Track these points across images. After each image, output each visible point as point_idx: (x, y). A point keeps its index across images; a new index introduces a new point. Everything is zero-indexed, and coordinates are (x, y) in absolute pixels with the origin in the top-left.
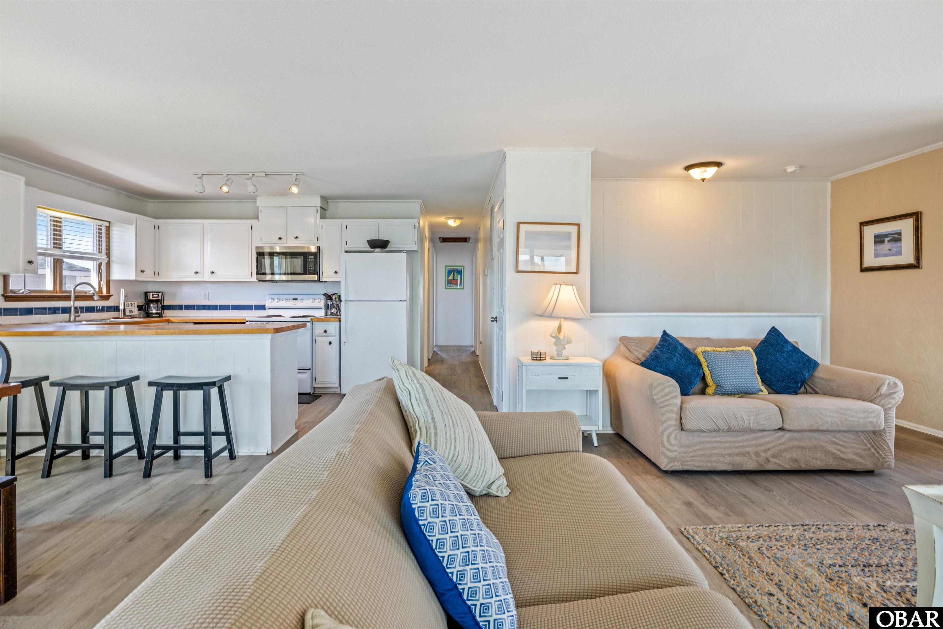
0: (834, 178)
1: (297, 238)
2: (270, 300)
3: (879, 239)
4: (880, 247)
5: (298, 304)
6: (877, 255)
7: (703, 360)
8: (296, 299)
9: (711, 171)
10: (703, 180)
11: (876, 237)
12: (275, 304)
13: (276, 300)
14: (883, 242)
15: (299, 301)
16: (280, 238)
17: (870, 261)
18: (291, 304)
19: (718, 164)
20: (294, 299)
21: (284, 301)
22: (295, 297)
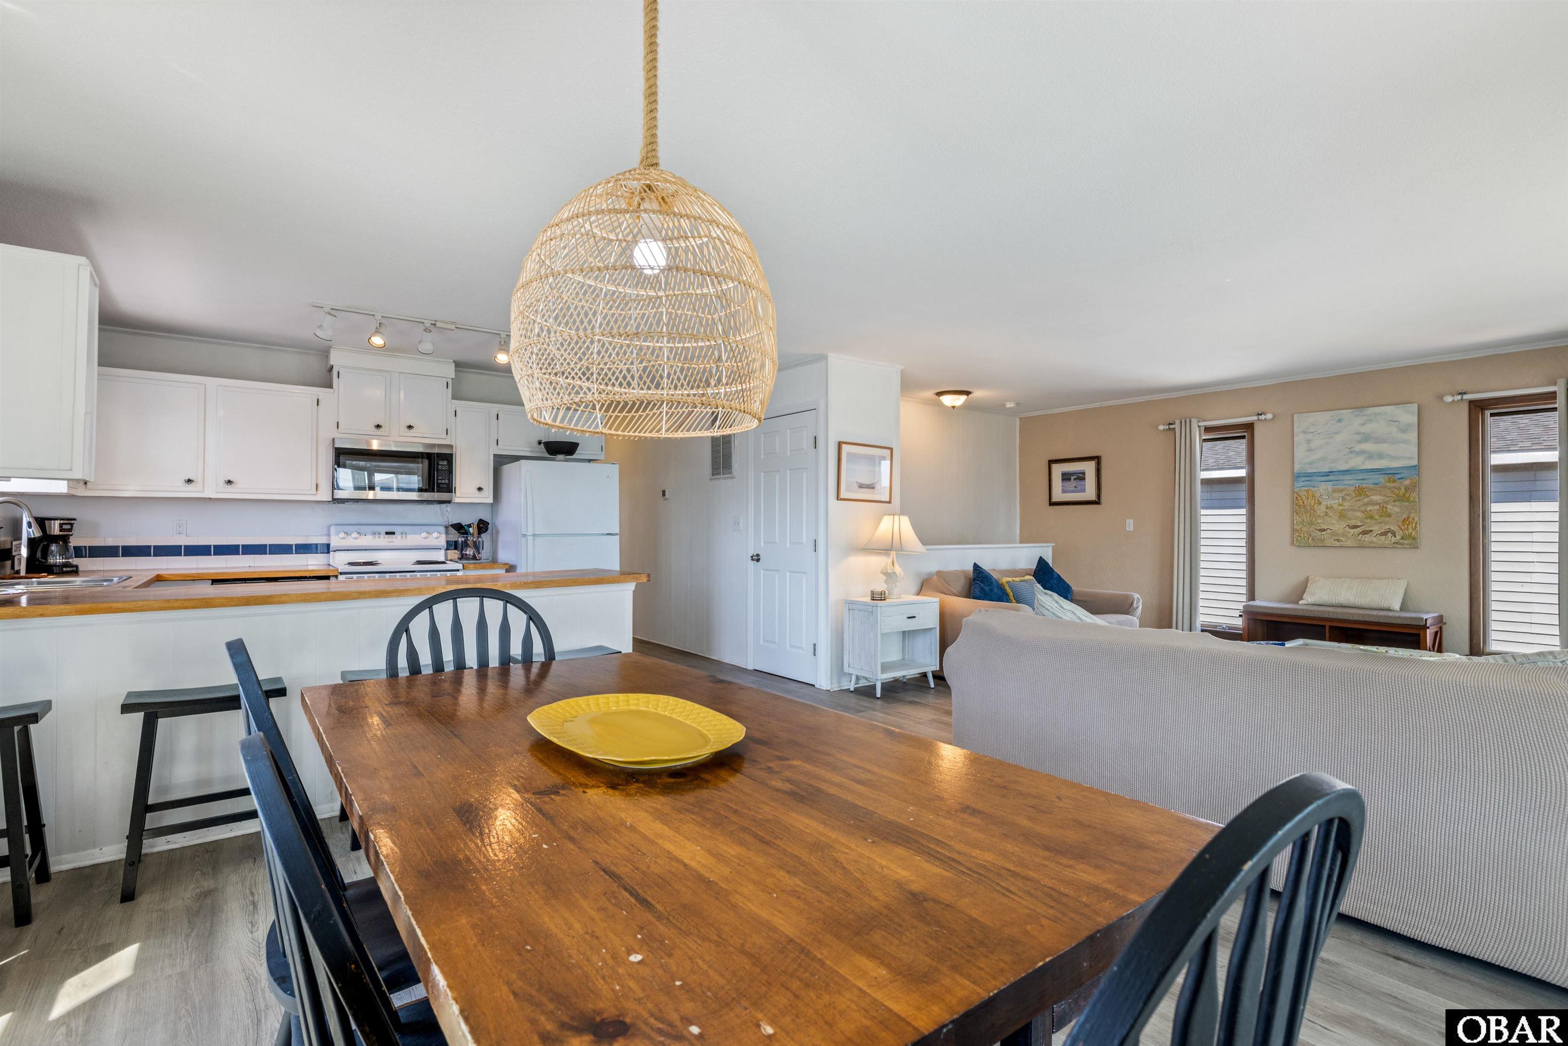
0: (1022, 415)
1: (410, 427)
2: (342, 535)
3: (1066, 477)
4: (1067, 483)
5: (397, 541)
6: (1064, 491)
7: (1009, 590)
8: (393, 533)
9: (960, 400)
10: (954, 407)
11: (1063, 474)
12: (351, 542)
13: (355, 535)
14: (1069, 479)
15: (399, 537)
16: (378, 426)
17: (1058, 496)
18: (384, 541)
19: (968, 393)
20: (387, 533)
21: (369, 537)
22: (390, 529)
